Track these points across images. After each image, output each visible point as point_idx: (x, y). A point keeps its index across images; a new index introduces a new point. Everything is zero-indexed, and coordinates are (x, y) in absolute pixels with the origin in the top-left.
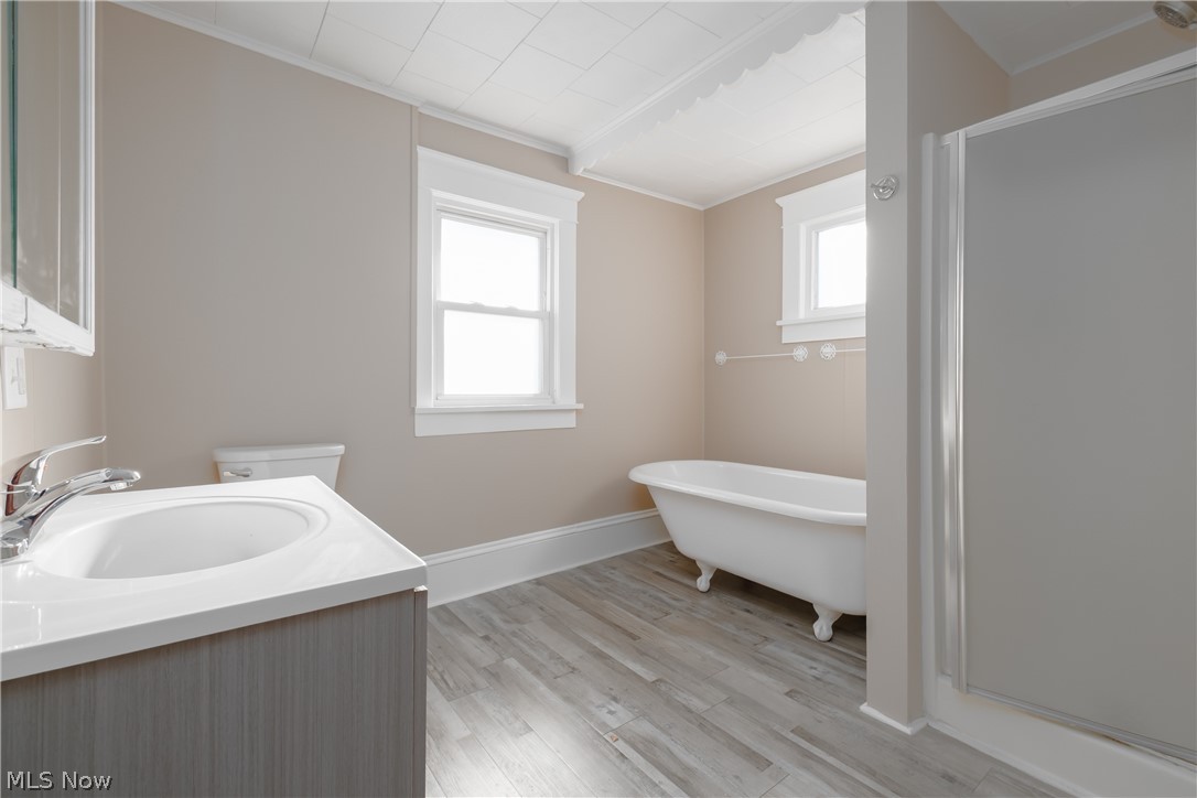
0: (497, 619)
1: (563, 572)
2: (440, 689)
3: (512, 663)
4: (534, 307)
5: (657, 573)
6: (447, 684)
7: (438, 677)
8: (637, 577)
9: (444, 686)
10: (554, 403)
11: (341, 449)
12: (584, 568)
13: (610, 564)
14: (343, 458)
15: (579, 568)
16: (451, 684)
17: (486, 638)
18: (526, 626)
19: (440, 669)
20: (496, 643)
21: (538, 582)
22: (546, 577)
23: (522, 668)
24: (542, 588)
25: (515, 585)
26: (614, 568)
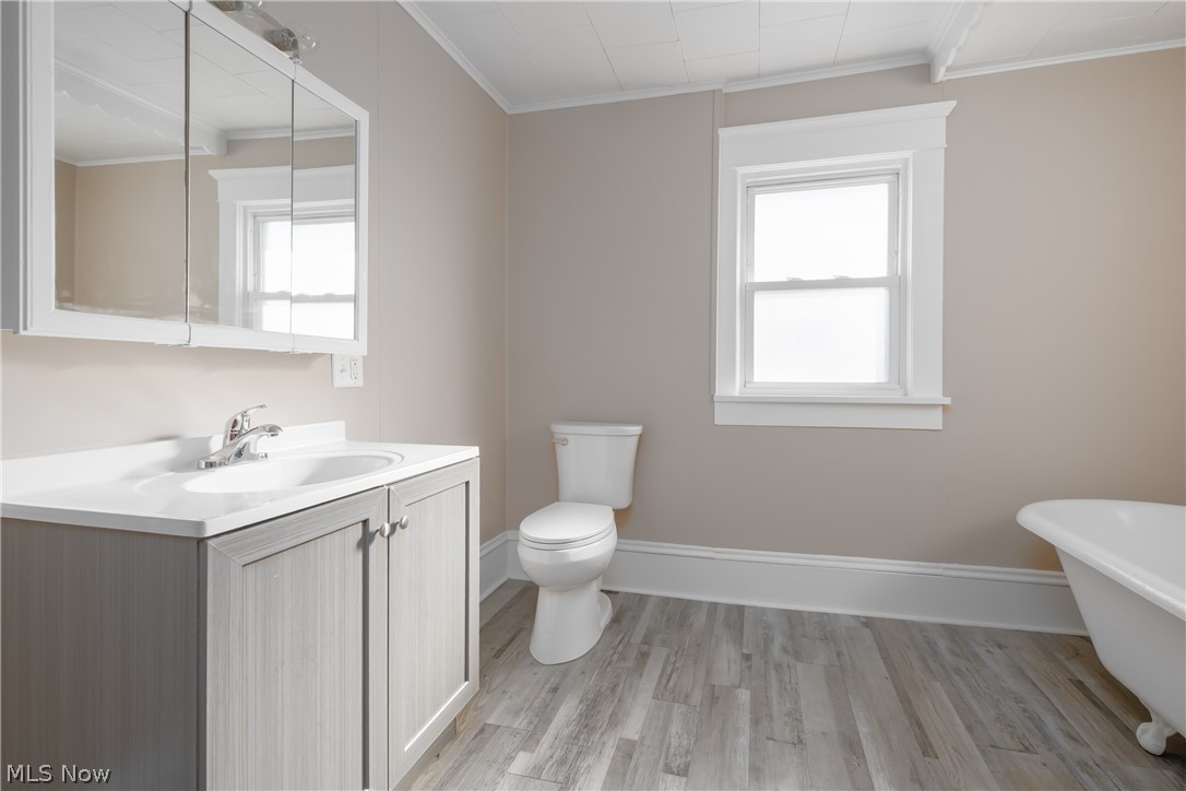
0: (779, 641)
1: (912, 622)
2: (659, 683)
3: (744, 696)
4: (881, 271)
5: (1081, 685)
6: (668, 682)
7: (669, 671)
8: (1031, 674)
9: (664, 682)
10: (906, 395)
11: (637, 430)
12: (952, 631)
13: (997, 639)
14: (641, 437)
15: (944, 625)
16: (671, 684)
17: (747, 657)
18: (800, 666)
19: (677, 665)
20: (750, 667)
21: (868, 623)
22: (883, 620)
23: (748, 706)
24: (866, 632)
25: (835, 615)
26: (1000, 646)
